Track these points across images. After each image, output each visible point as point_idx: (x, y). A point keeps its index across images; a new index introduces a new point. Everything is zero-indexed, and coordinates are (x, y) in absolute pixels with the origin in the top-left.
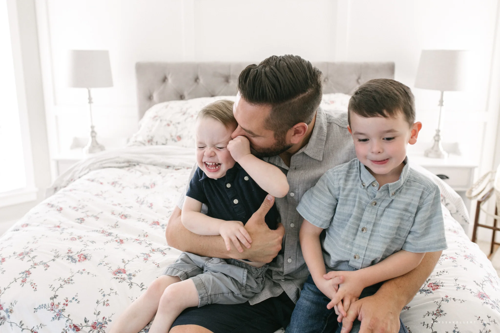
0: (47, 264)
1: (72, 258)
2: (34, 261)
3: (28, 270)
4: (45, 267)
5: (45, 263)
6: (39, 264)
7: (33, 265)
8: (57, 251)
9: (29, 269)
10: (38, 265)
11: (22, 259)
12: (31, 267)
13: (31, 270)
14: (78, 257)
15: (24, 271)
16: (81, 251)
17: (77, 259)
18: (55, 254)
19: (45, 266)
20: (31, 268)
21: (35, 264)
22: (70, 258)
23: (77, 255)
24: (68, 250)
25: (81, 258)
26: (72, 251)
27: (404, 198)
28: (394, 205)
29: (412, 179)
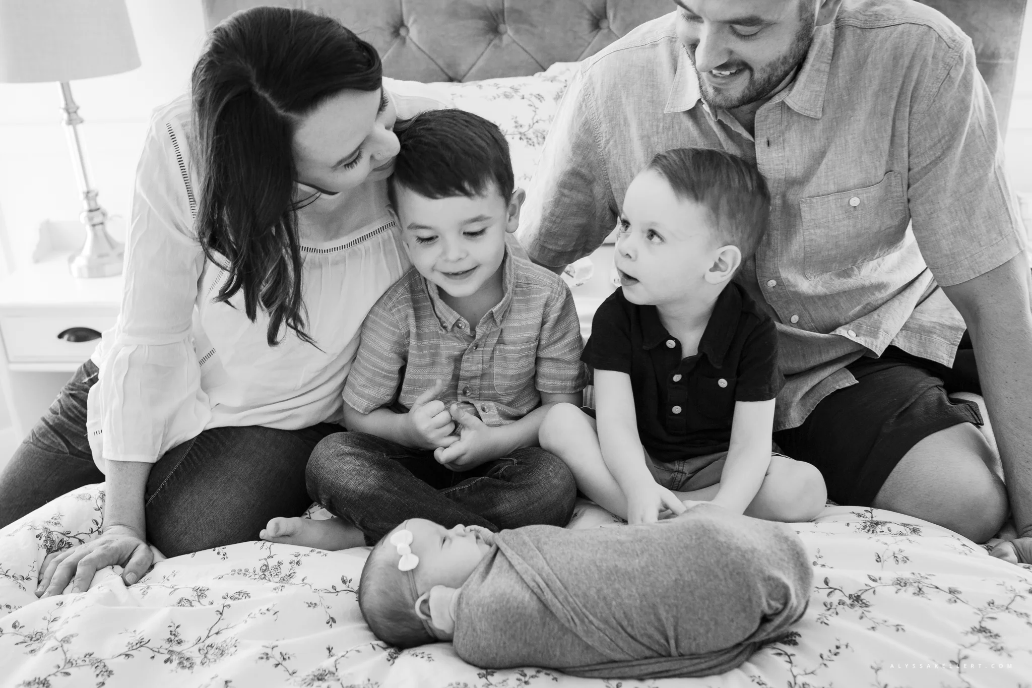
0: (105, 667)
1: (181, 656)
2: (65, 653)
3: (45, 679)
4: (97, 675)
5: (101, 661)
6: (80, 662)
7: (62, 665)
9: (49, 675)
10: (77, 665)
12: (56, 670)
13: (53, 680)
14: (199, 655)
16: (208, 637)
17: (197, 658)
19: (98, 672)
20: (54, 674)
21: (69, 662)
22: (174, 657)
23: (196, 648)
24: (171, 631)
25: (209, 656)
26: (180, 637)
27: (519, 320)
28: (507, 337)
29: (522, 281)
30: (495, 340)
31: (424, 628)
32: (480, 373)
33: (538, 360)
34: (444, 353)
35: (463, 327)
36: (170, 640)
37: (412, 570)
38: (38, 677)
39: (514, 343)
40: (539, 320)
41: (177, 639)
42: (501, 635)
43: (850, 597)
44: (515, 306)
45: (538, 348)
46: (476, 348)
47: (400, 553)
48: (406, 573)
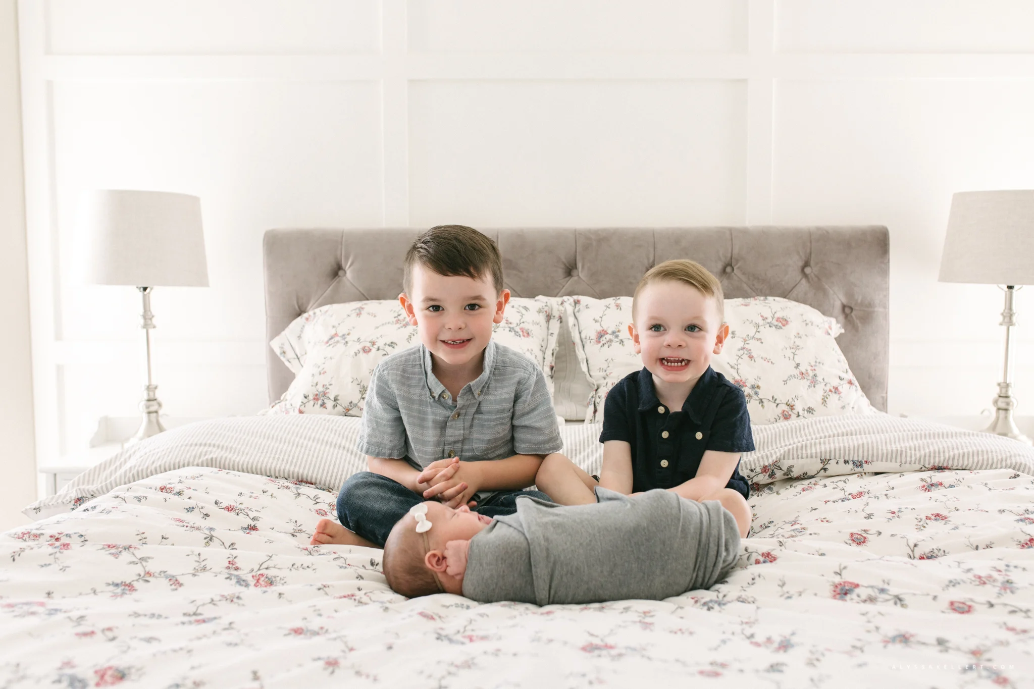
0: (176, 580)
1: (238, 578)
2: (144, 568)
3: (130, 583)
4: (171, 585)
5: (173, 576)
6: (156, 575)
7: (142, 574)
8: (202, 558)
9: (133, 581)
11: (116, 556)
12: (138, 577)
13: (135, 584)
15: (119, 581)
16: (259, 569)
17: (252, 581)
18: (198, 564)
20: (137, 580)
21: (149, 574)
22: (233, 577)
23: (251, 575)
24: (229, 562)
25: (261, 581)
26: (237, 565)
27: (495, 395)
28: (484, 408)
29: (500, 364)
30: (474, 410)
31: (435, 582)
32: (461, 438)
33: (513, 428)
34: (430, 417)
35: (447, 398)
36: (228, 568)
37: (427, 532)
38: (124, 581)
39: (489, 412)
40: (512, 395)
41: (234, 566)
42: (502, 564)
43: (763, 555)
44: (493, 384)
45: (512, 418)
46: (458, 417)
47: (417, 520)
48: (421, 534)
